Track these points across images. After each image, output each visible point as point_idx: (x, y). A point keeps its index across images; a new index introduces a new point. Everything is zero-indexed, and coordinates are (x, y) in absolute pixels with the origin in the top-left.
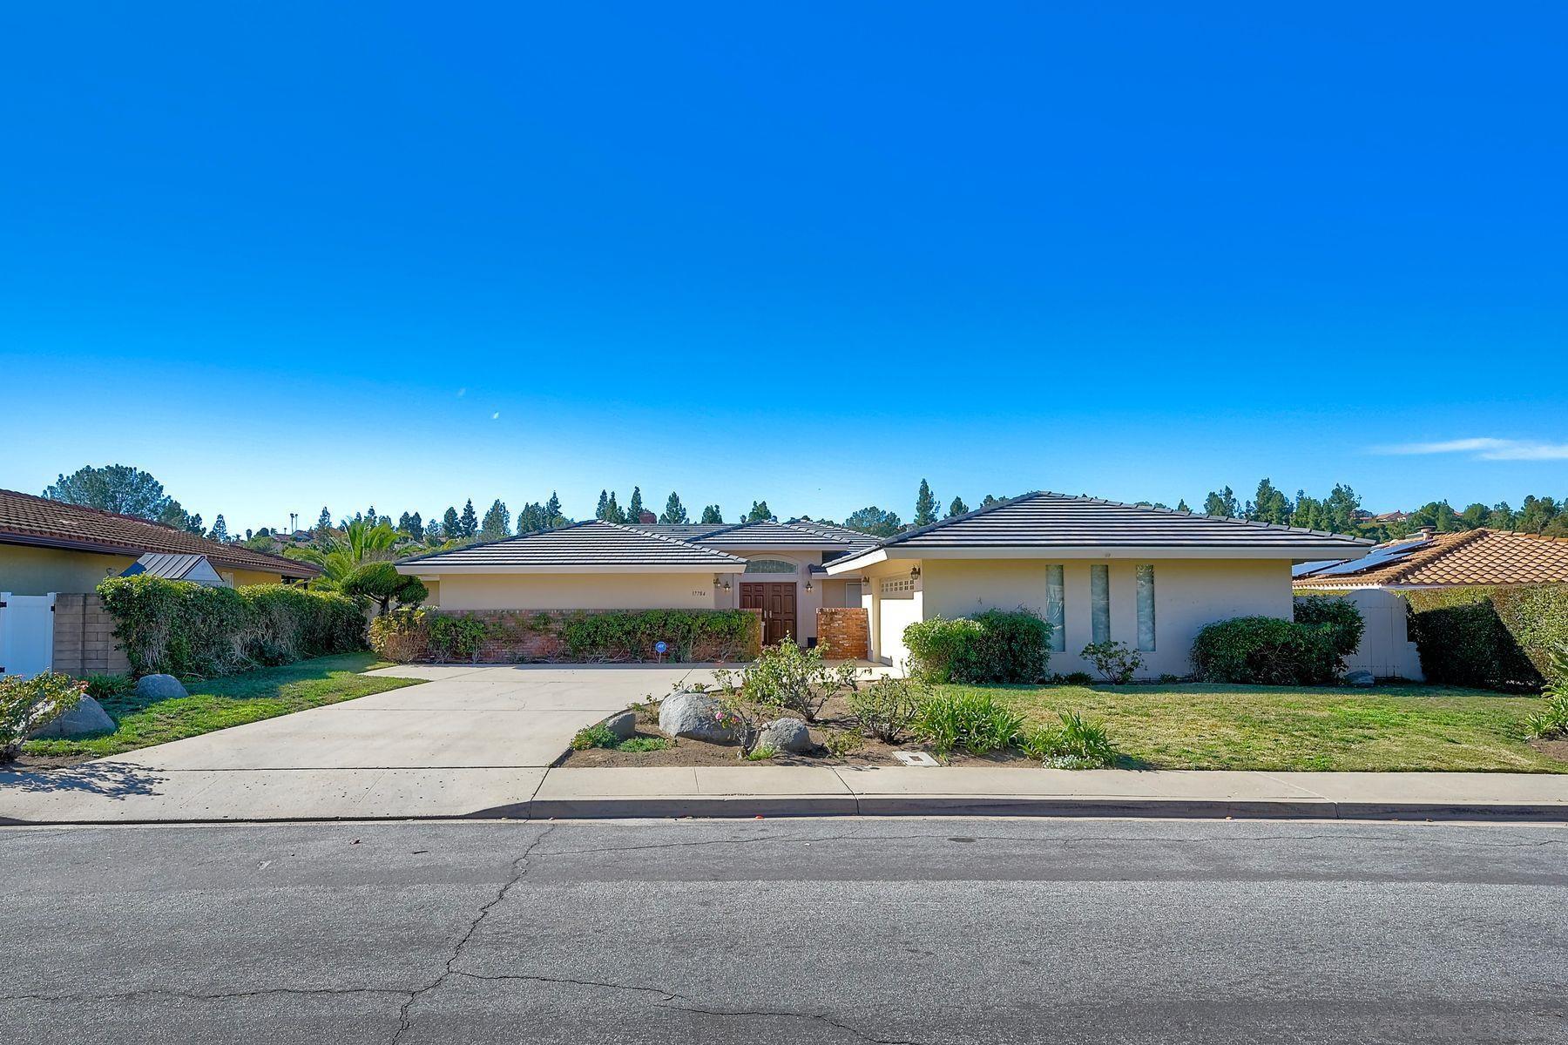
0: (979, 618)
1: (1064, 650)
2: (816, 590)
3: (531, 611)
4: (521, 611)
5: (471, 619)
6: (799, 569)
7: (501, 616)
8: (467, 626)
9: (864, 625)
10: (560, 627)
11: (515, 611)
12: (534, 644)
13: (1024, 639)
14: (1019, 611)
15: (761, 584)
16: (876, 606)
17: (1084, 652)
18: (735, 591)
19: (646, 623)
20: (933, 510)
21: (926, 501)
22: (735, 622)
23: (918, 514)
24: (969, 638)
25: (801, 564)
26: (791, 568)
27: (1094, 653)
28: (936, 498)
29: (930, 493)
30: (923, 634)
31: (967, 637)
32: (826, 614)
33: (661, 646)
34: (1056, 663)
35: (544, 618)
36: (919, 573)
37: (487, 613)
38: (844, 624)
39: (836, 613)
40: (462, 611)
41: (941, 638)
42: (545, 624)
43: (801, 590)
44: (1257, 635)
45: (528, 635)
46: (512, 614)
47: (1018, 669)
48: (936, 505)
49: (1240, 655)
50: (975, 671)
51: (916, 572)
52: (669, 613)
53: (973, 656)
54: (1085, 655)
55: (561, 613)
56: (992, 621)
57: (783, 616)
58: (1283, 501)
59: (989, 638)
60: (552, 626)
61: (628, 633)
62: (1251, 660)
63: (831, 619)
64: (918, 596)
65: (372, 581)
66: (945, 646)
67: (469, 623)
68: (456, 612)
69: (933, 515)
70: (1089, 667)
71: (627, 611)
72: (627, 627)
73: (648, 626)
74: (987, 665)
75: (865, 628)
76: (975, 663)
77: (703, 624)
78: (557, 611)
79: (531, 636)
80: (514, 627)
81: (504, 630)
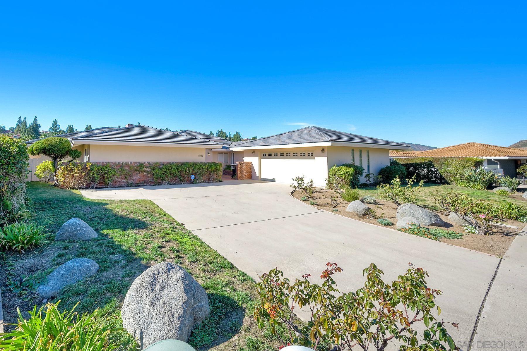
3: (136, 163)
5: (109, 166)
7: (121, 165)
8: (109, 169)
10: (148, 169)
12: (137, 177)
16: (260, 161)
19: (187, 167)
32: (240, 164)
33: (192, 177)
35: (141, 165)
37: (115, 164)
38: (245, 167)
39: (243, 163)
40: (102, 163)
46: (127, 164)
51: (323, 150)
52: (194, 164)
55: (149, 163)
58: (226, 134)
60: (145, 169)
61: (180, 172)
63: (242, 166)
68: (99, 163)
75: (251, 168)
77: (207, 168)
78: (147, 162)
79: (135, 174)
80: (127, 170)
81: (123, 171)
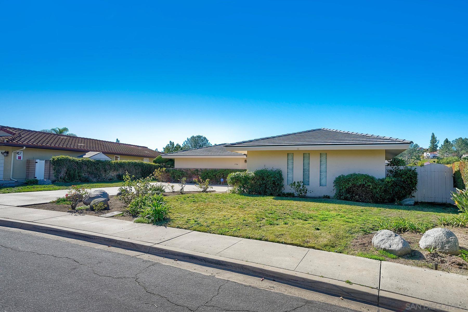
3: (194, 169)
4: (192, 168)
5: (181, 170)
7: (187, 170)
8: (178, 172)
11: (190, 168)
20: (437, 143)
21: (434, 140)
23: (431, 144)
28: (437, 139)
29: (435, 137)
35: (197, 170)
37: (184, 169)
40: (179, 168)
42: (197, 172)
45: (193, 176)
46: (190, 169)
48: (437, 141)
52: (226, 170)
55: (201, 169)
61: (215, 175)
68: (177, 168)
69: (436, 145)
80: (190, 173)
81: (187, 174)
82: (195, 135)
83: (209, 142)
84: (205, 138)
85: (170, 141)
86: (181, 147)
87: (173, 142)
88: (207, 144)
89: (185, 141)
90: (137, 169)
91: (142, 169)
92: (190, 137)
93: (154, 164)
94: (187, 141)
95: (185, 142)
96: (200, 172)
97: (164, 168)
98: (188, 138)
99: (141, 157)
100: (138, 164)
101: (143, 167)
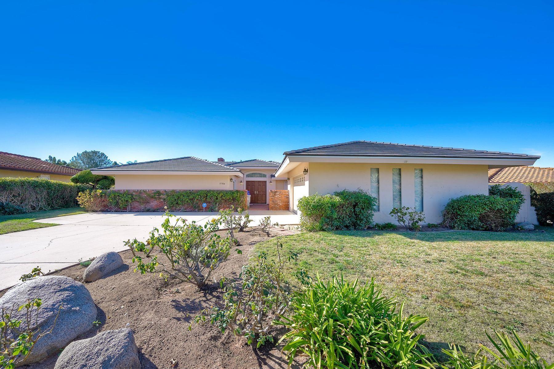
0: (338, 194)
1: (379, 211)
2: (274, 184)
3: (153, 190)
4: (149, 190)
5: (128, 193)
6: (267, 176)
7: (140, 192)
8: (124, 196)
9: (288, 197)
10: (165, 197)
11: (146, 190)
12: (154, 204)
13: (362, 206)
14: (357, 191)
15: (254, 181)
16: (292, 189)
17: (391, 212)
18: (244, 184)
19: (199, 195)
22: (235, 195)
24: (333, 205)
25: (268, 174)
26: (265, 176)
27: (396, 213)
30: (309, 202)
31: (332, 205)
32: (272, 192)
33: (205, 205)
34: (377, 218)
35: (158, 193)
36: (307, 171)
37: (134, 191)
38: (280, 196)
39: (276, 192)
40: (124, 190)
41: (318, 206)
42: (159, 196)
43: (268, 183)
44: (486, 204)
45: (151, 200)
46: (145, 191)
47: (358, 222)
49: (475, 215)
50: (336, 223)
51: (306, 171)
52: (209, 191)
53: (335, 216)
54: (392, 214)
55: (165, 191)
56: (345, 196)
57: (262, 193)
59: (344, 205)
60: (162, 196)
61: (191, 200)
62: (482, 218)
63: (275, 194)
64: (307, 183)
65: (83, 177)
66: (320, 210)
67: (125, 195)
68: (121, 190)
70: (394, 221)
71: (193, 190)
72: (191, 197)
73: (199, 197)
74: (343, 220)
75: (288, 198)
76: (336, 219)
77: (222, 196)
78: (164, 190)
79: (153, 200)
80: (145, 197)
81: (141, 198)
82: (89, 150)
83: (108, 158)
84: (103, 154)
85: (50, 156)
86: (68, 163)
87: (54, 158)
88: (106, 161)
89: (74, 156)
90: (38, 192)
91: (48, 192)
92: (80, 152)
93: (73, 184)
94: (76, 156)
95: (74, 158)
96: (163, 194)
97: (98, 190)
98: (78, 153)
99: (36, 174)
100: (41, 183)
101: (49, 189)
